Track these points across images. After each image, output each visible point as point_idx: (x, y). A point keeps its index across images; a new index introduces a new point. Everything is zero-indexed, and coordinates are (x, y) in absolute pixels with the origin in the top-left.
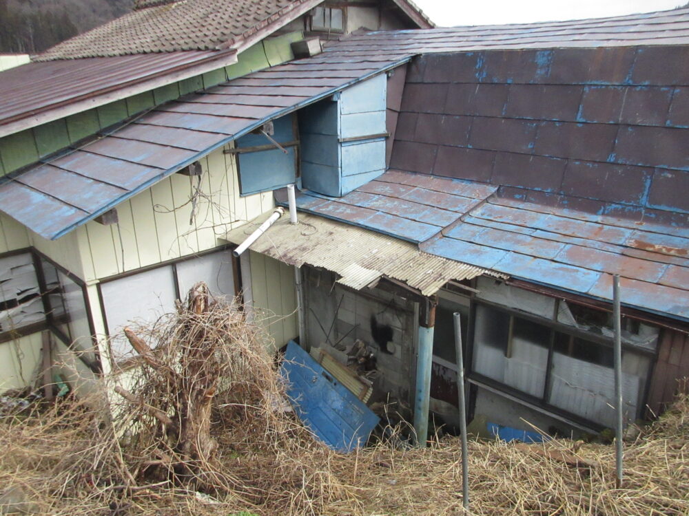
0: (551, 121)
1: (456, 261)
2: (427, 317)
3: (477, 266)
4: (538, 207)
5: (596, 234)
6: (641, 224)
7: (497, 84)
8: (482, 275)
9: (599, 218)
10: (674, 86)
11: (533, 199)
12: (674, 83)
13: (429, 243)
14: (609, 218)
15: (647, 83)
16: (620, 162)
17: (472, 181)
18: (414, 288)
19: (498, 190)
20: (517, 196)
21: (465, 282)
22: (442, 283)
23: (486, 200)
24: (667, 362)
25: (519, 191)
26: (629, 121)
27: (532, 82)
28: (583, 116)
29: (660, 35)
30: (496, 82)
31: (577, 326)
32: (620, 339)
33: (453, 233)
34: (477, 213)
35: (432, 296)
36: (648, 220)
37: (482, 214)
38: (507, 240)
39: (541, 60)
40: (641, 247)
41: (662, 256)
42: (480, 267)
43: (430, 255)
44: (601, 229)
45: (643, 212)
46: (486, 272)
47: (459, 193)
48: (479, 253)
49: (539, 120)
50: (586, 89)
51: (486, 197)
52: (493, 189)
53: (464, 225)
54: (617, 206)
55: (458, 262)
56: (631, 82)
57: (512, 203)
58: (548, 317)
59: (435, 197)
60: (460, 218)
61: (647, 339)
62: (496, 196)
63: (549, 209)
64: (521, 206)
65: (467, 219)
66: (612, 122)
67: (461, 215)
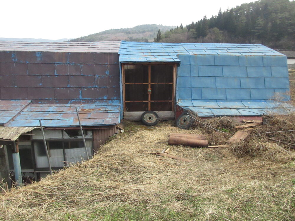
0: (46, 75)
1: (22, 127)
2: (16, 149)
3: (31, 127)
4: (48, 105)
5: (69, 109)
6: (81, 105)
7: (22, 63)
8: (34, 129)
9: (69, 105)
10: (81, 64)
11: (46, 103)
12: (81, 63)
13: (8, 123)
14: (72, 104)
15: (73, 63)
16: (71, 87)
17: (20, 99)
18: (7, 140)
19: (32, 101)
20: (40, 102)
21: (28, 132)
22: (19, 135)
23: (28, 105)
24: (96, 140)
25: (40, 100)
26: (71, 74)
27: (36, 62)
28: (57, 73)
29: (74, 49)
30: (22, 62)
31: (70, 138)
32: (84, 138)
33: (17, 118)
34: (25, 110)
35: (16, 140)
36: (83, 103)
37: (28, 110)
38: (40, 116)
39: (38, 55)
40: (83, 110)
41: (89, 112)
42: (33, 127)
43: (10, 128)
44: (70, 108)
45: (81, 101)
46: (36, 128)
47: (16, 104)
48: (31, 123)
49: (42, 75)
50: (56, 65)
51: (27, 104)
52: (30, 101)
53: (21, 115)
54: (74, 100)
55: (23, 127)
56: (69, 63)
57: (38, 105)
58: (60, 138)
59: (5, 107)
60: (19, 113)
61: (90, 135)
62: (31, 103)
63: (52, 105)
64: (42, 106)
65: (22, 113)
66: (66, 75)
67: (19, 111)
